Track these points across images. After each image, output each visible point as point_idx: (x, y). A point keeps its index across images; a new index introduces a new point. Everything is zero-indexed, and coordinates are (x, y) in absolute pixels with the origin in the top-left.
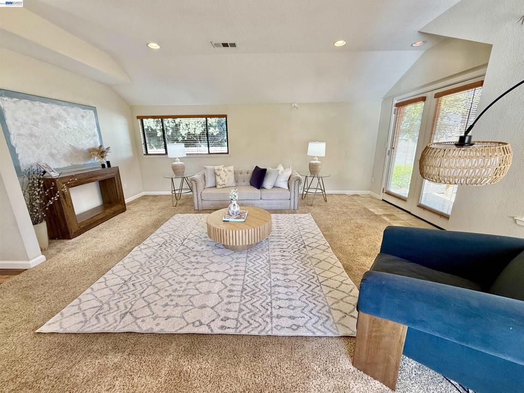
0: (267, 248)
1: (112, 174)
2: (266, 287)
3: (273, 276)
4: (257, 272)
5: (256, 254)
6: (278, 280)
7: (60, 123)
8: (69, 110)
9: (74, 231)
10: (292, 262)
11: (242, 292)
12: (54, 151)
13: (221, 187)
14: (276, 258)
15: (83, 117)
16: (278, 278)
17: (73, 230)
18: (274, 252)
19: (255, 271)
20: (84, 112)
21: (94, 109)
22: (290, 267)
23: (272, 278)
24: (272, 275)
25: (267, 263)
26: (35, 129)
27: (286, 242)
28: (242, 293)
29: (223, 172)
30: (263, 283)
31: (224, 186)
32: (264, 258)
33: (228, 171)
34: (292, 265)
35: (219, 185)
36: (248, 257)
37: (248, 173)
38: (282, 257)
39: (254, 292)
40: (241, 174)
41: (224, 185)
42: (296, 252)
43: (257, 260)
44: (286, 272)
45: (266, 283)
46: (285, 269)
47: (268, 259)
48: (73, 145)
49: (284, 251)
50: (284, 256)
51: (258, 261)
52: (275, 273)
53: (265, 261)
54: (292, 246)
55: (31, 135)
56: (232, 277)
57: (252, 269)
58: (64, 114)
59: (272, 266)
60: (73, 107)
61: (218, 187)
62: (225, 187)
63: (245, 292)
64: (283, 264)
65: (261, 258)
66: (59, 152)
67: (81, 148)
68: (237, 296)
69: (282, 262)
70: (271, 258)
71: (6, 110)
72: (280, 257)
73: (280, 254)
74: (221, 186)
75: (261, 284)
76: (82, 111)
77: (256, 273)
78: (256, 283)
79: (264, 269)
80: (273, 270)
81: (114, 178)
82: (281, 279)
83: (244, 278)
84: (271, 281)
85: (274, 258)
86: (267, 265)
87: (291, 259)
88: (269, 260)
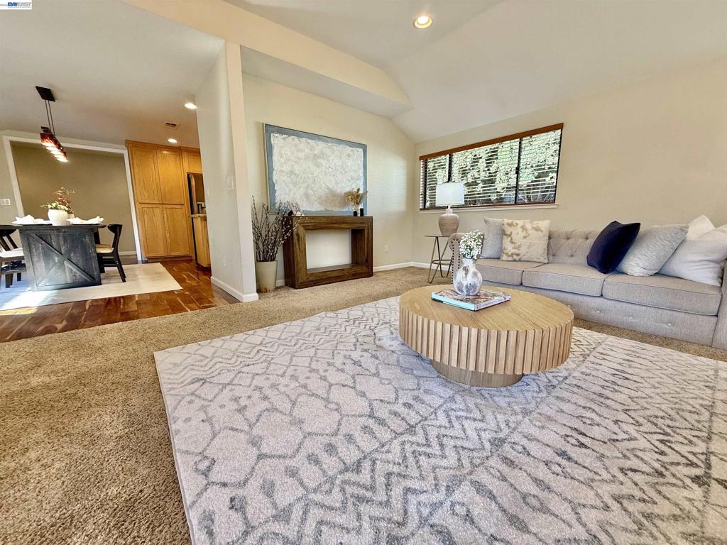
0: (531, 406)
1: (363, 225)
2: (412, 508)
3: (464, 493)
4: (436, 450)
5: (476, 405)
6: (469, 518)
7: (322, 162)
8: (335, 148)
9: (300, 281)
10: (588, 496)
11: (347, 470)
12: (310, 192)
13: (510, 259)
14: (533, 448)
15: (349, 156)
16: (475, 513)
17: (300, 279)
18: (543, 427)
19: (434, 442)
20: (352, 150)
21: (364, 148)
22: (564, 510)
23: (457, 496)
24: (466, 487)
25: (488, 446)
26: (296, 166)
27: (616, 422)
28: (341, 472)
29: (520, 230)
30: (414, 492)
31: (517, 258)
32: (493, 425)
33: (533, 228)
34: (575, 507)
35: (507, 254)
36: (452, 399)
37: (587, 238)
38: (559, 459)
39: (368, 494)
40: (568, 239)
41: (518, 255)
42: (638, 478)
43: (466, 418)
44: (526, 515)
45: (422, 498)
46: (534, 502)
47: (501, 435)
48: (331, 187)
49: (582, 445)
50: (569, 459)
51: (467, 423)
52: (479, 487)
53: (486, 436)
54: (632, 444)
55: (292, 172)
56: (371, 422)
57: (433, 432)
58: (327, 151)
59: (494, 462)
60: (339, 144)
61: (504, 258)
62: (520, 261)
63: (350, 476)
64: (538, 482)
65: (482, 421)
66: (314, 193)
67: (339, 191)
68: (324, 472)
69: (542, 473)
70: (516, 437)
71: (275, 146)
72: (549, 454)
73: (561, 445)
74: (509, 256)
75: (408, 490)
76: (348, 149)
77: (428, 450)
78: (399, 475)
79: (464, 454)
80: (483, 477)
81: (364, 230)
82: (483, 524)
83: (391, 441)
84: (442, 503)
85: (525, 442)
86: (483, 448)
87: (589, 483)
88: (503, 441)
